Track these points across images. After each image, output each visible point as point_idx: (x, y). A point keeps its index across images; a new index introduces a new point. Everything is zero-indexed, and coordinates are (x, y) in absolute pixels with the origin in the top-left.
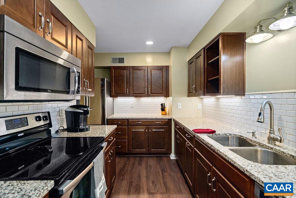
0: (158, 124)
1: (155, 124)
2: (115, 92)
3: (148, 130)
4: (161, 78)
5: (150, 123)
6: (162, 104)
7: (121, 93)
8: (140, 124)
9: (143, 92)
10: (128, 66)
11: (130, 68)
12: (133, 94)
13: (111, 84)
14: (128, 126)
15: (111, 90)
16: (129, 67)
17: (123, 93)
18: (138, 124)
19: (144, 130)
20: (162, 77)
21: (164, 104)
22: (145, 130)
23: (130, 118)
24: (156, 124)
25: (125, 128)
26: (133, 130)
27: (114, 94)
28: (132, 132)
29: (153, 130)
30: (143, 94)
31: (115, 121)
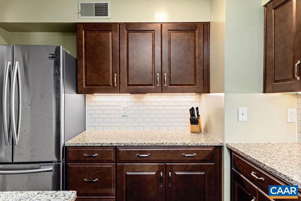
0: (190, 159)
1: (182, 158)
2: (86, 82)
3: (166, 174)
4: (192, 49)
5: (169, 157)
6: (193, 108)
7: (100, 83)
8: (145, 159)
9: (150, 82)
10: (116, 23)
11: (121, 26)
12: (128, 85)
13: (78, 63)
14: (116, 162)
15: (79, 76)
16: (120, 24)
17: (106, 83)
18: (142, 159)
19: (154, 173)
20: (195, 48)
21: (197, 109)
22: (158, 173)
23: (122, 145)
24: (185, 158)
25: (109, 169)
26: (128, 173)
27: (86, 85)
28: (126, 178)
29: (177, 173)
30: (152, 85)
31: (84, 152)
